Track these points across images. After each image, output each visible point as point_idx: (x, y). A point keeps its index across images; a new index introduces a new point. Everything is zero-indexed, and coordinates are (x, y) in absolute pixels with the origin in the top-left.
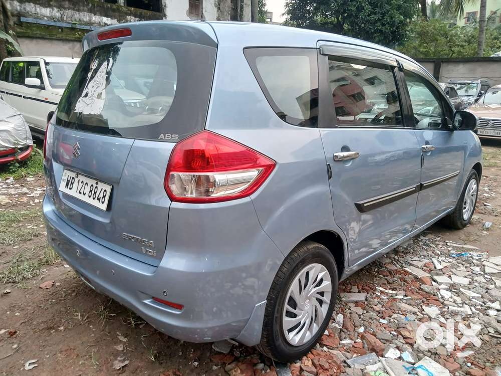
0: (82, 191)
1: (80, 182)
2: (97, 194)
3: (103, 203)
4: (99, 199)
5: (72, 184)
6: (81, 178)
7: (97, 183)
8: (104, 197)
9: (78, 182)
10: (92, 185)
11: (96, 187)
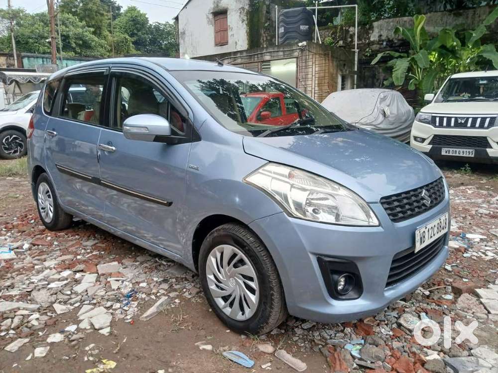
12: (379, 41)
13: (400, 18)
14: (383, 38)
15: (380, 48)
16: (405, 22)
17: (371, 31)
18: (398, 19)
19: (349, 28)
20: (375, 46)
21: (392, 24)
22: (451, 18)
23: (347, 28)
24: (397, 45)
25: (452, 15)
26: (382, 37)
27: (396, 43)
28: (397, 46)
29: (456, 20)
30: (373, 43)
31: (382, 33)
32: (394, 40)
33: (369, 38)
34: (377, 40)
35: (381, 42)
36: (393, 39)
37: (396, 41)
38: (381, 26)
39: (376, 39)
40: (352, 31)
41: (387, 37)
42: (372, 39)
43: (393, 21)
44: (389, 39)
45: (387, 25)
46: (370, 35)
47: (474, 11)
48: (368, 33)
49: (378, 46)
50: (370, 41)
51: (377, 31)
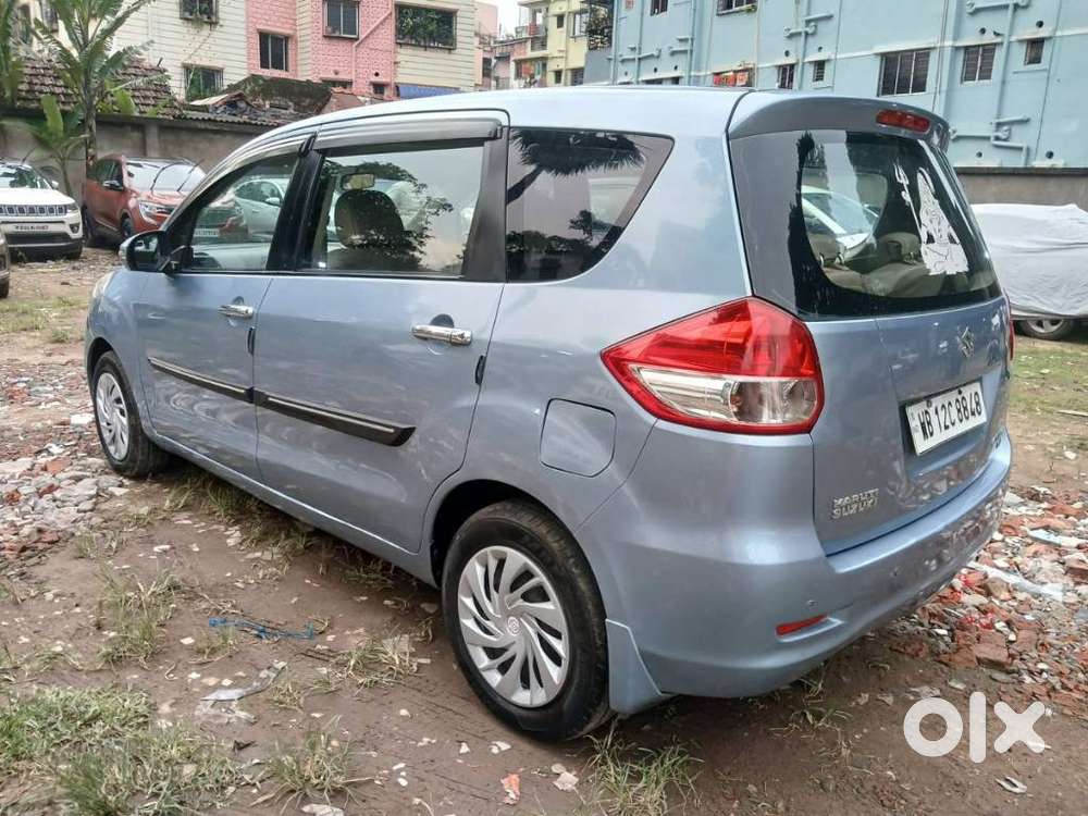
0: (948, 423)
1: (939, 409)
2: (969, 408)
3: (980, 413)
4: (973, 414)
5: (929, 423)
6: (937, 402)
7: (960, 392)
8: (978, 404)
9: (937, 413)
10: (957, 400)
11: (963, 398)
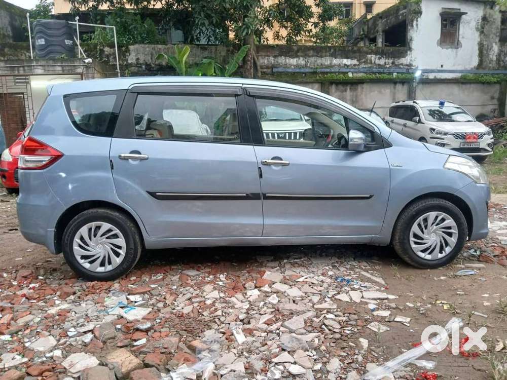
12: (137, 64)
13: (155, 45)
14: (141, 61)
15: (138, 71)
16: (160, 49)
17: (128, 54)
18: (153, 46)
19: (104, 48)
20: (133, 68)
21: (148, 49)
22: (199, 51)
23: (102, 48)
24: (155, 69)
25: (199, 48)
26: (139, 61)
27: (153, 68)
28: (155, 71)
29: (203, 53)
30: (131, 65)
31: (139, 57)
32: (152, 64)
33: (127, 60)
34: (135, 63)
35: (140, 65)
36: (150, 63)
37: (153, 66)
38: (137, 50)
39: (134, 61)
40: (107, 51)
41: (144, 61)
42: (130, 61)
43: (148, 47)
44: (146, 63)
45: (143, 50)
46: (127, 57)
47: (216, 48)
48: (125, 56)
49: (136, 68)
50: (128, 63)
51: (134, 55)
